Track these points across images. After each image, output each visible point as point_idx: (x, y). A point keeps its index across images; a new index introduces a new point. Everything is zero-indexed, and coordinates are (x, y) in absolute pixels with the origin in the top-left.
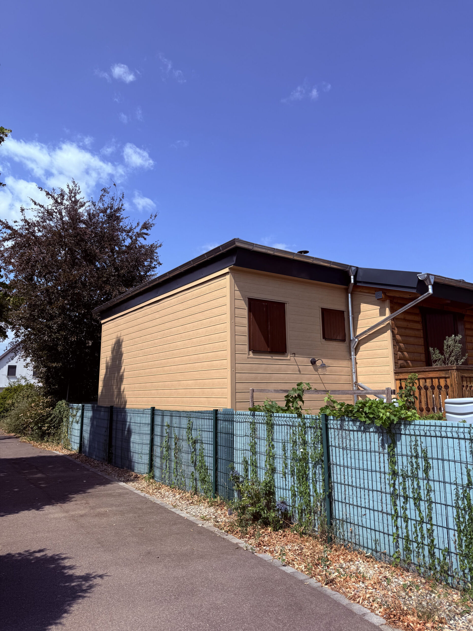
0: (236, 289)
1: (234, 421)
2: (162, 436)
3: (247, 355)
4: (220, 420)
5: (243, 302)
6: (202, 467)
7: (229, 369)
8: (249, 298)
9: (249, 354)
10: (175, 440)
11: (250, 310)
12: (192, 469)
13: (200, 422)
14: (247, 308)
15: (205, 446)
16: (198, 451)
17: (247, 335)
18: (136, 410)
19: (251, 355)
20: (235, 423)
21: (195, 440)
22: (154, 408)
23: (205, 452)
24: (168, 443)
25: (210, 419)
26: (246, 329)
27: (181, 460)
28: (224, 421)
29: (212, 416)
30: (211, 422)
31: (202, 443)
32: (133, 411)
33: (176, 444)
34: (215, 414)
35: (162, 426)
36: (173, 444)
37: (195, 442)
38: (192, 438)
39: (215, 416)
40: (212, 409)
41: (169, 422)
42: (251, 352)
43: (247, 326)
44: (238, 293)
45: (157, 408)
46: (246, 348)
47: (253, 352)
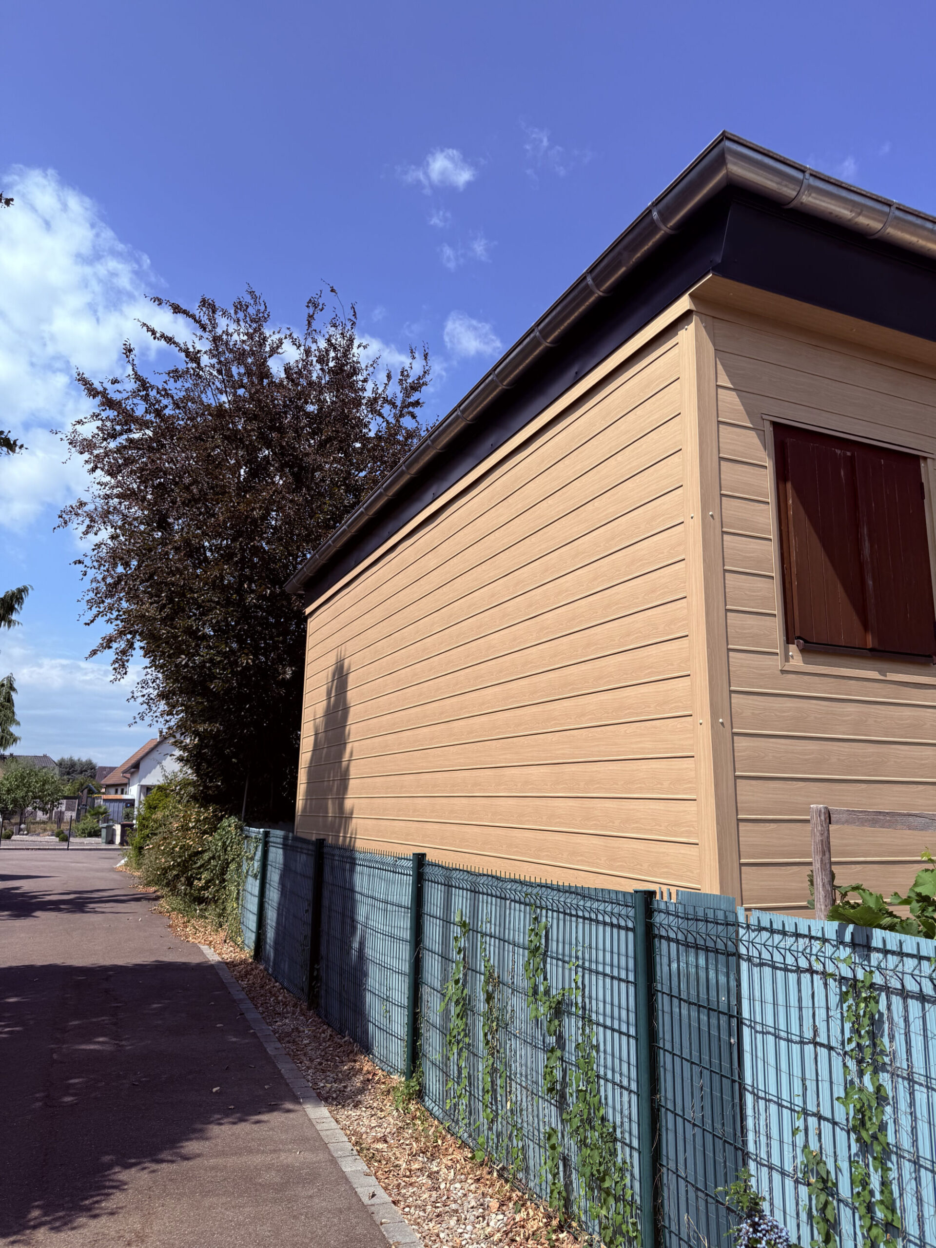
0: (724, 381)
1: (739, 956)
2: (445, 958)
3: (777, 662)
4: (669, 939)
5: (753, 438)
6: (590, 1121)
7: (703, 717)
8: (775, 425)
9: (787, 658)
10: (487, 982)
11: (782, 475)
12: (549, 1113)
13: (578, 930)
14: (769, 463)
15: (600, 1035)
16: (571, 1046)
17: (776, 573)
18: (378, 858)
19: (797, 660)
20: (744, 965)
21: (559, 1003)
22: (423, 855)
23: (603, 1063)
24: (464, 985)
25: (619, 927)
26: (771, 550)
27: (507, 1065)
28: (687, 945)
29: (629, 916)
30: (627, 943)
31: (586, 1019)
32: (370, 861)
33: (489, 998)
34: (641, 909)
35: (447, 922)
36: (482, 997)
37: (559, 1010)
38: (547, 992)
39: (641, 917)
40: (630, 887)
41: (467, 911)
42: (793, 649)
43: (773, 535)
44: (730, 400)
45: (431, 857)
46: (776, 627)
47: (803, 651)
